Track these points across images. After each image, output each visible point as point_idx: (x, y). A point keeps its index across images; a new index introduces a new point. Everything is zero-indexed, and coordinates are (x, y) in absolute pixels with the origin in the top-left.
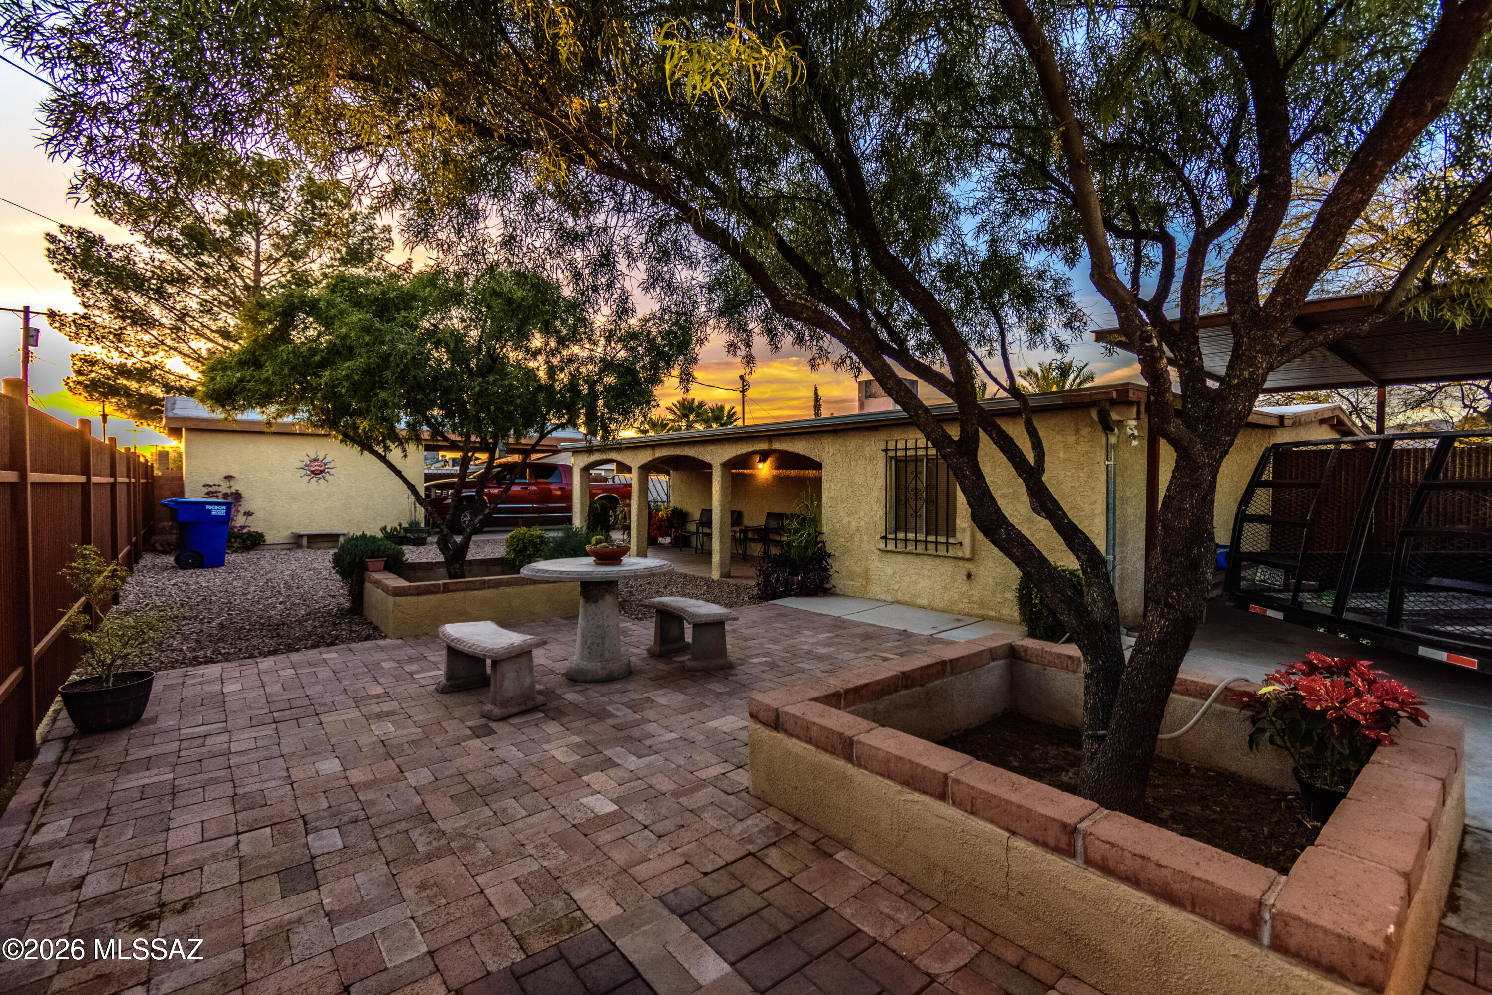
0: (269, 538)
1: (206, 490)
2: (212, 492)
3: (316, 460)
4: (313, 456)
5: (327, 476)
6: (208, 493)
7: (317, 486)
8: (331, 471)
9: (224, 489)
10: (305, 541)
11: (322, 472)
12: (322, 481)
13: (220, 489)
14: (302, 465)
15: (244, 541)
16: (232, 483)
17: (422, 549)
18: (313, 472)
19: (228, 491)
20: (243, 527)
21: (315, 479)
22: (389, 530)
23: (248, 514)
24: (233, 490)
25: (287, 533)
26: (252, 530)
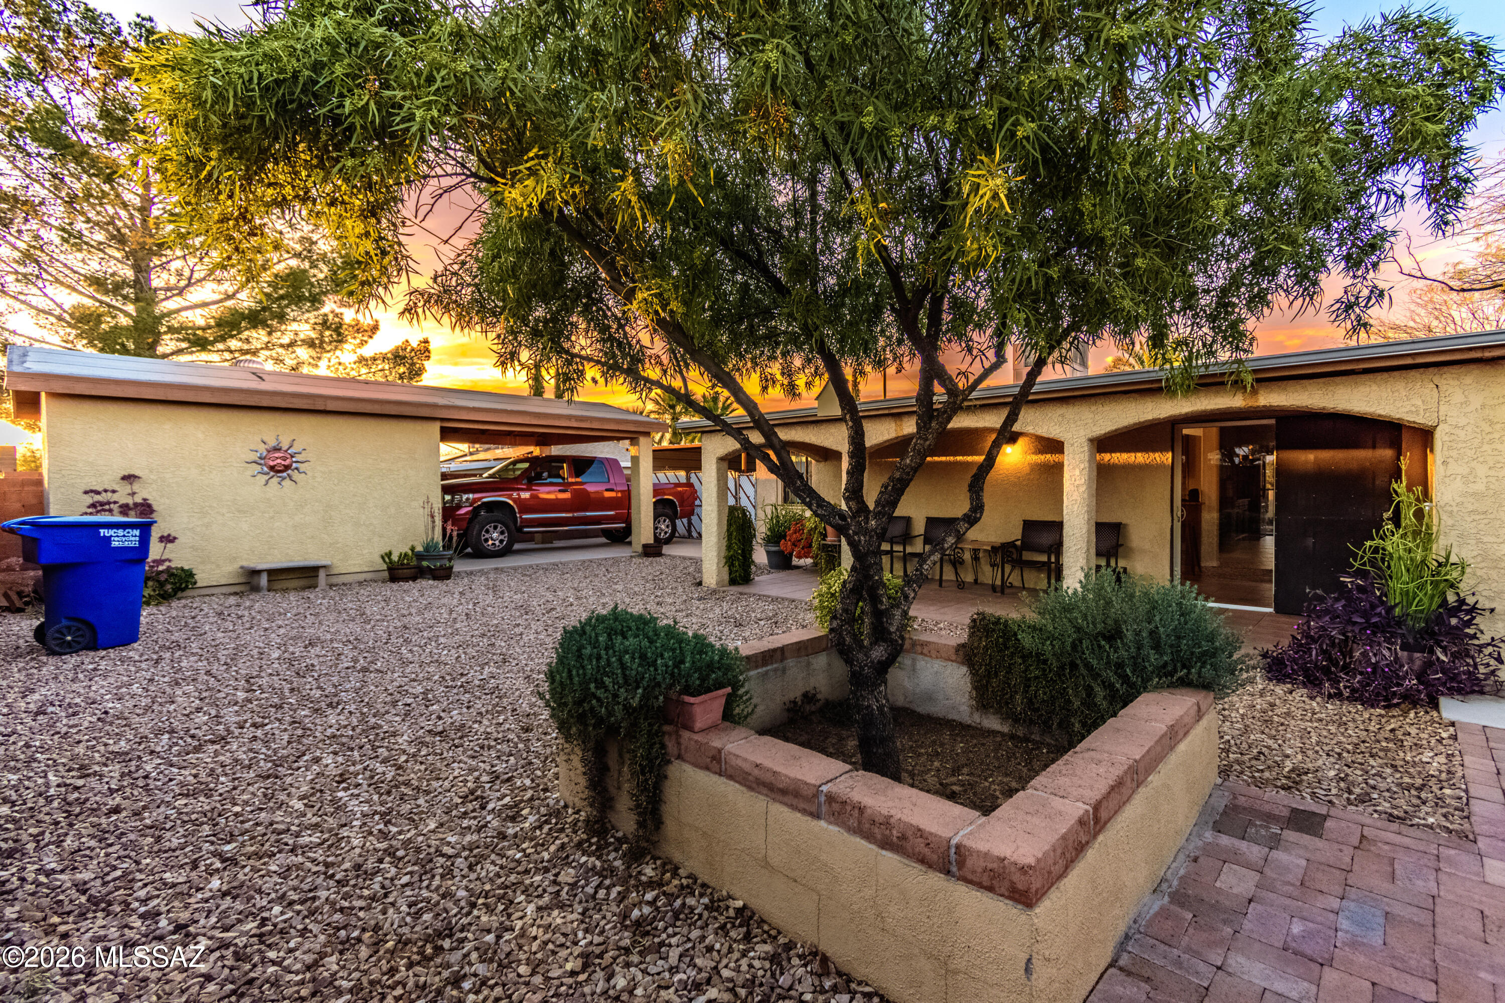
0: (203, 578)
1: (89, 499)
2: (102, 504)
3: (277, 449)
4: (272, 443)
5: (295, 475)
6: (93, 505)
7: (276, 489)
8: (302, 467)
9: (122, 497)
10: (264, 580)
11: (287, 468)
12: (287, 483)
13: (115, 497)
14: (254, 456)
15: (161, 584)
16: (136, 487)
17: (442, 586)
18: (272, 468)
19: (130, 501)
20: (159, 562)
21: (275, 480)
22: (395, 558)
23: (168, 539)
24: (138, 499)
25: (236, 566)
26: (173, 565)
